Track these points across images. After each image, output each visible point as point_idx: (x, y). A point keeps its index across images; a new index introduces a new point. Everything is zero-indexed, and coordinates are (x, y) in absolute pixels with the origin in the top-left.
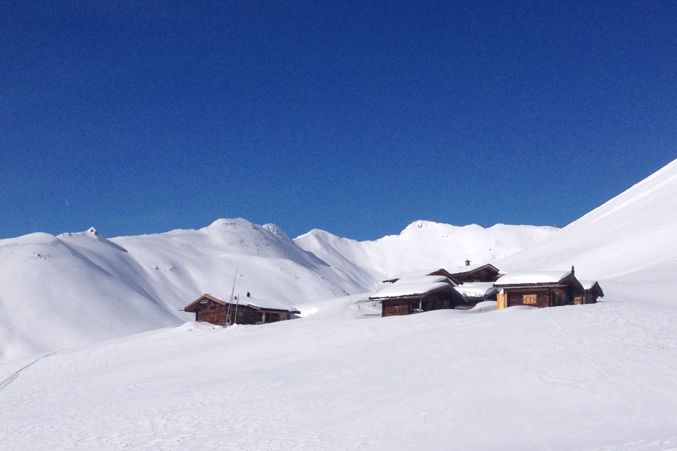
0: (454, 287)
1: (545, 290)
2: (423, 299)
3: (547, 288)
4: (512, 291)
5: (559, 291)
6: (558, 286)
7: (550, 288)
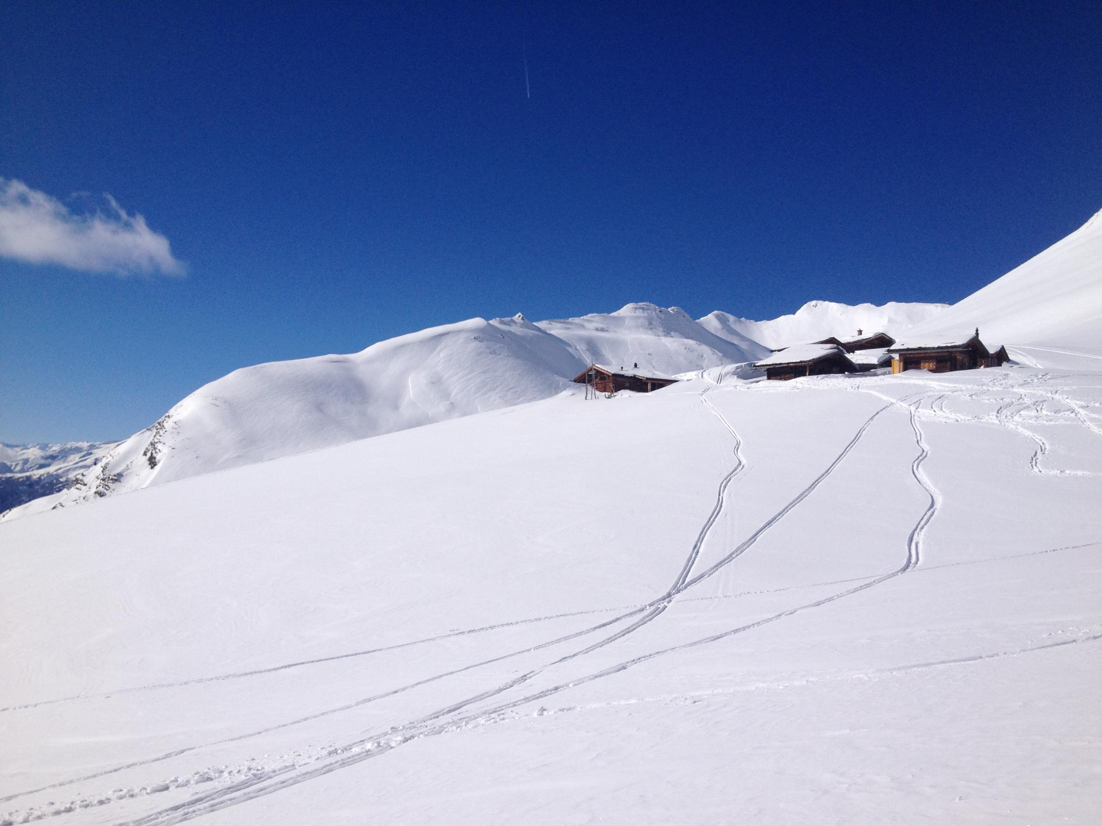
0: (845, 355)
1: (945, 354)
2: (810, 366)
3: (948, 352)
4: (908, 356)
5: (961, 355)
6: (960, 349)
7: (951, 353)
